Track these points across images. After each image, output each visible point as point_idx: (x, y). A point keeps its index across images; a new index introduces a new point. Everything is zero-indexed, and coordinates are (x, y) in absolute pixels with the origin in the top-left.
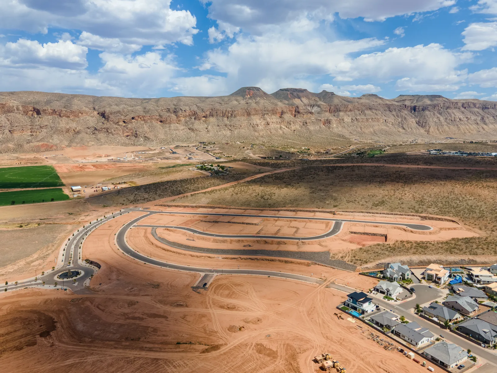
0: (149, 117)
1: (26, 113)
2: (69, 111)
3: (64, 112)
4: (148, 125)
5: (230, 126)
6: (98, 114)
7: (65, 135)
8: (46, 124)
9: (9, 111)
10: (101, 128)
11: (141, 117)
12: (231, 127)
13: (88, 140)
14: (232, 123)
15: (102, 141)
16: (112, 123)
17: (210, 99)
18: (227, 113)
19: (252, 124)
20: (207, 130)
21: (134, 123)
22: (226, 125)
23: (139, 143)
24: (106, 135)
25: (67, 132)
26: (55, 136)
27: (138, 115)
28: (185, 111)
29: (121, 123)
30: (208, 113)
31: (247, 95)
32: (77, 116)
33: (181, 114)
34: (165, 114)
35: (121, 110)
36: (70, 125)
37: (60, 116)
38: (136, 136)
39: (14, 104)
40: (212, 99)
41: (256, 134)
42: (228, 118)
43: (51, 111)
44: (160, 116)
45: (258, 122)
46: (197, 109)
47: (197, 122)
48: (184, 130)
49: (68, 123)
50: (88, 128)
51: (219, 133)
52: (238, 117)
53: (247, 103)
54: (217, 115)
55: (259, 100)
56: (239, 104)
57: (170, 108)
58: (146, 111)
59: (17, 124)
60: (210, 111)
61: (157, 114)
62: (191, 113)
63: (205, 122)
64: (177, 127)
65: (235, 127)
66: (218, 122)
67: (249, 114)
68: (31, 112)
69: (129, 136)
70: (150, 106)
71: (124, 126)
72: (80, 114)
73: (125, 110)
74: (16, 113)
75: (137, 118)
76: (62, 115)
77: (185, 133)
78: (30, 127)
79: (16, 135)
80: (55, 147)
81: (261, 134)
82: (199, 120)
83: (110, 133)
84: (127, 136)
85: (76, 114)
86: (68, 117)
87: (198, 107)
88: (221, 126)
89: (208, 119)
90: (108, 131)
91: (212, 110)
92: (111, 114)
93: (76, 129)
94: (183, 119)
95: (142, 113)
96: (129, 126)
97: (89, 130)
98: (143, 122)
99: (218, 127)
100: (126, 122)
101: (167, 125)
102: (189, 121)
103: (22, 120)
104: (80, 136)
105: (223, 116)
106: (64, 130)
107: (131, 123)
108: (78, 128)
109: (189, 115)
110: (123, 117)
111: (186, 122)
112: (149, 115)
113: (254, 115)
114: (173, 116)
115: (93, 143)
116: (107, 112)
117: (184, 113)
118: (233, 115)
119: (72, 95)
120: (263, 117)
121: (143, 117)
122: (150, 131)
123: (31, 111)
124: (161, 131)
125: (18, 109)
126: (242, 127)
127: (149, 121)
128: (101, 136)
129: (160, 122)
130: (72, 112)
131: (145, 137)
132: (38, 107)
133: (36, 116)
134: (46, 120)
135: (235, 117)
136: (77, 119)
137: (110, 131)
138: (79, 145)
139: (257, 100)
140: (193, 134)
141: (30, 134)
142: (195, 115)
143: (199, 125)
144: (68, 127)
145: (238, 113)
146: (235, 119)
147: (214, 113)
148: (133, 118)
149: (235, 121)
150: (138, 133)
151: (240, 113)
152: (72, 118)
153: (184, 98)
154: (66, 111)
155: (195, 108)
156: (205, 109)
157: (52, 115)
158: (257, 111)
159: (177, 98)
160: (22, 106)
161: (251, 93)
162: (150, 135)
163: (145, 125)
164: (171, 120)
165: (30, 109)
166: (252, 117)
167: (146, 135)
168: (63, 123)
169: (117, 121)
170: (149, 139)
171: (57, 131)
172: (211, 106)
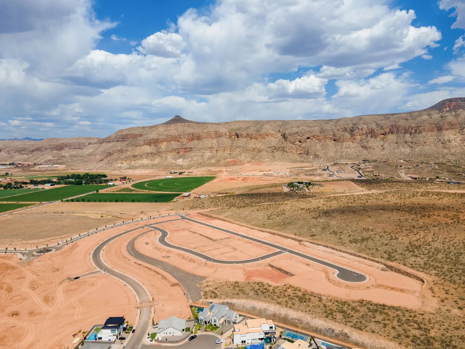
0: (323, 137)
1: (230, 137)
2: (258, 134)
3: (254, 135)
4: (321, 144)
5: (412, 143)
6: (282, 135)
7: (251, 153)
8: (241, 144)
9: (220, 136)
10: (279, 147)
11: (316, 137)
12: (411, 145)
13: (265, 157)
14: (415, 140)
15: (276, 158)
16: (288, 142)
17: (395, 116)
18: (410, 129)
19: (442, 140)
20: (382, 148)
21: (308, 143)
22: (406, 142)
23: (308, 160)
24: (281, 153)
25: (253, 151)
26: (243, 154)
27: (313, 135)
28: (362, 129)
29: (297, 143)
30: (387, 130)
31: (446, 108)
32: (264, 138)
33: (357, 133)
34: (339, 134)
35: (299, 131)
36: (257, 145)
37: (251, 138)
38: (307, 154)
39: (224, 131)
40: (398, 115)
41: (446, 151)
42: (411, 134)
43: (246, 135)
44: (334, 135)
45: (452, 137)
46: (375, 127)
47: (373, 139)
48: (356, 148)
49: (255, 144)
50: (270, 148)
51: (396, 151)
52: (424, 133)
53: (443, 117)
54: (398, 132)
55: (461, 112)
56: (431, 118)
57: (347, 127)
58: (322, 131)
59: (221, 146)
60: (391, 128)
61: (331, 134)
62: (368, 131)
63: (383, 139)
64: (349, 145)
65: (418, 144)
66: (397, 139)
67: (440, 129)
68: (233, 137)
69: (302, 153)
70: (328, 127)
71: (299, 145)
72: (266, 136)
73: (303, 131)
74: (224, 137)
75: (312, 137)
76: (252, 137)
77: (357, 151)
78: (229, 148)
79: (219, 153)
80: (239, 163)
81: (453, 151)
82: (376, 137)
83: (285, 151)
84: (300, 154)
85: (263, 136)
86: (257, 139)
87: (377, 125)
88: (400, 143)
89: (387, 136)
90: (284, 150)
91: (392, 127)
92: (290, 135)
93: (260, 148)
94: (358, 138)
95: (318, 133)
96: (303, 145)
97: (270, 149)
98: (316, 141)
99: (397, 144)
100: (302, 141)
101: (340, 144)
102: (364, 139)
103: (226, 142)
104: (261, 153)
105: (405, 133)
106: (251, 149)
107: (306, 142)
108: (261, 147)
109: (366, 133)
110: (299, 138)
111: (361, 140)
112: (323, 135)
113: (447, 129)
114: (347, 135)
115: (267, 160)
116: (287, 133)
117: (361, 132)
118: (418, 131)
119: (266, 121)
120: (461, 131)
121: (318, 136)
122: (321, 150)
123: (234, 135)
124: (332, 149)
125: (225, 135)
126: (427, 144)
127: (323, 140)
128: (278, 154)
129: (334, 141)
130: (260, 135)
131: (315, 155)
132: (238, 132)
133: (236, 139)
134: (241, 142)
135: (420, 132)
136: (263, 140)
137: (285, 150)
138: (256, 161)
139: (458, 113)
140: (365, 151)
141: (229, 152)
142: (372, 133)
143: (375, 143)
144: (254, 147)
145: (425, 128)
146: (419, 135)
147: (395, 130)
148: (308, 138)
149: (419, 138)
150: (309, 151)
151: (427, 129)
152: (260, 139)
153: (366, 117)
154: (256, 134)
155: (373, 126)
156: (385, 126)
157: (246, 138)
158: (452, 125)
159: (359, 117)
160: (229, 132)
161: (452, 105)
162: (321, 154)
163: (318, 144)
164: (345, 138)
165: (234, 134)
166: (444, 132)
167: (317, 153)
168: (252, 144)
169: (293, 141)
170: (318, 157)
171: (246, 150)
172: (394, 123)
